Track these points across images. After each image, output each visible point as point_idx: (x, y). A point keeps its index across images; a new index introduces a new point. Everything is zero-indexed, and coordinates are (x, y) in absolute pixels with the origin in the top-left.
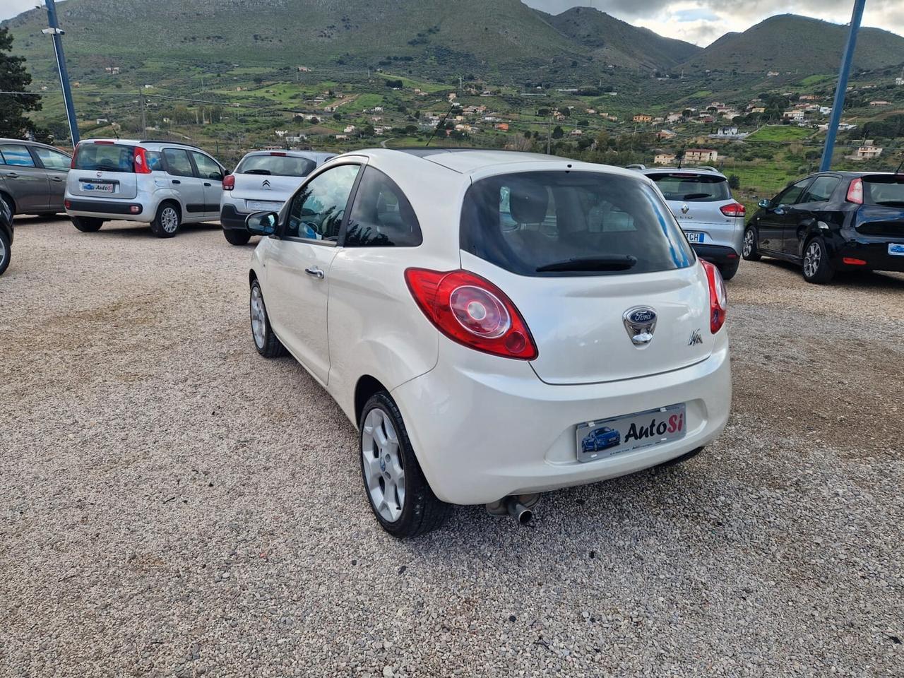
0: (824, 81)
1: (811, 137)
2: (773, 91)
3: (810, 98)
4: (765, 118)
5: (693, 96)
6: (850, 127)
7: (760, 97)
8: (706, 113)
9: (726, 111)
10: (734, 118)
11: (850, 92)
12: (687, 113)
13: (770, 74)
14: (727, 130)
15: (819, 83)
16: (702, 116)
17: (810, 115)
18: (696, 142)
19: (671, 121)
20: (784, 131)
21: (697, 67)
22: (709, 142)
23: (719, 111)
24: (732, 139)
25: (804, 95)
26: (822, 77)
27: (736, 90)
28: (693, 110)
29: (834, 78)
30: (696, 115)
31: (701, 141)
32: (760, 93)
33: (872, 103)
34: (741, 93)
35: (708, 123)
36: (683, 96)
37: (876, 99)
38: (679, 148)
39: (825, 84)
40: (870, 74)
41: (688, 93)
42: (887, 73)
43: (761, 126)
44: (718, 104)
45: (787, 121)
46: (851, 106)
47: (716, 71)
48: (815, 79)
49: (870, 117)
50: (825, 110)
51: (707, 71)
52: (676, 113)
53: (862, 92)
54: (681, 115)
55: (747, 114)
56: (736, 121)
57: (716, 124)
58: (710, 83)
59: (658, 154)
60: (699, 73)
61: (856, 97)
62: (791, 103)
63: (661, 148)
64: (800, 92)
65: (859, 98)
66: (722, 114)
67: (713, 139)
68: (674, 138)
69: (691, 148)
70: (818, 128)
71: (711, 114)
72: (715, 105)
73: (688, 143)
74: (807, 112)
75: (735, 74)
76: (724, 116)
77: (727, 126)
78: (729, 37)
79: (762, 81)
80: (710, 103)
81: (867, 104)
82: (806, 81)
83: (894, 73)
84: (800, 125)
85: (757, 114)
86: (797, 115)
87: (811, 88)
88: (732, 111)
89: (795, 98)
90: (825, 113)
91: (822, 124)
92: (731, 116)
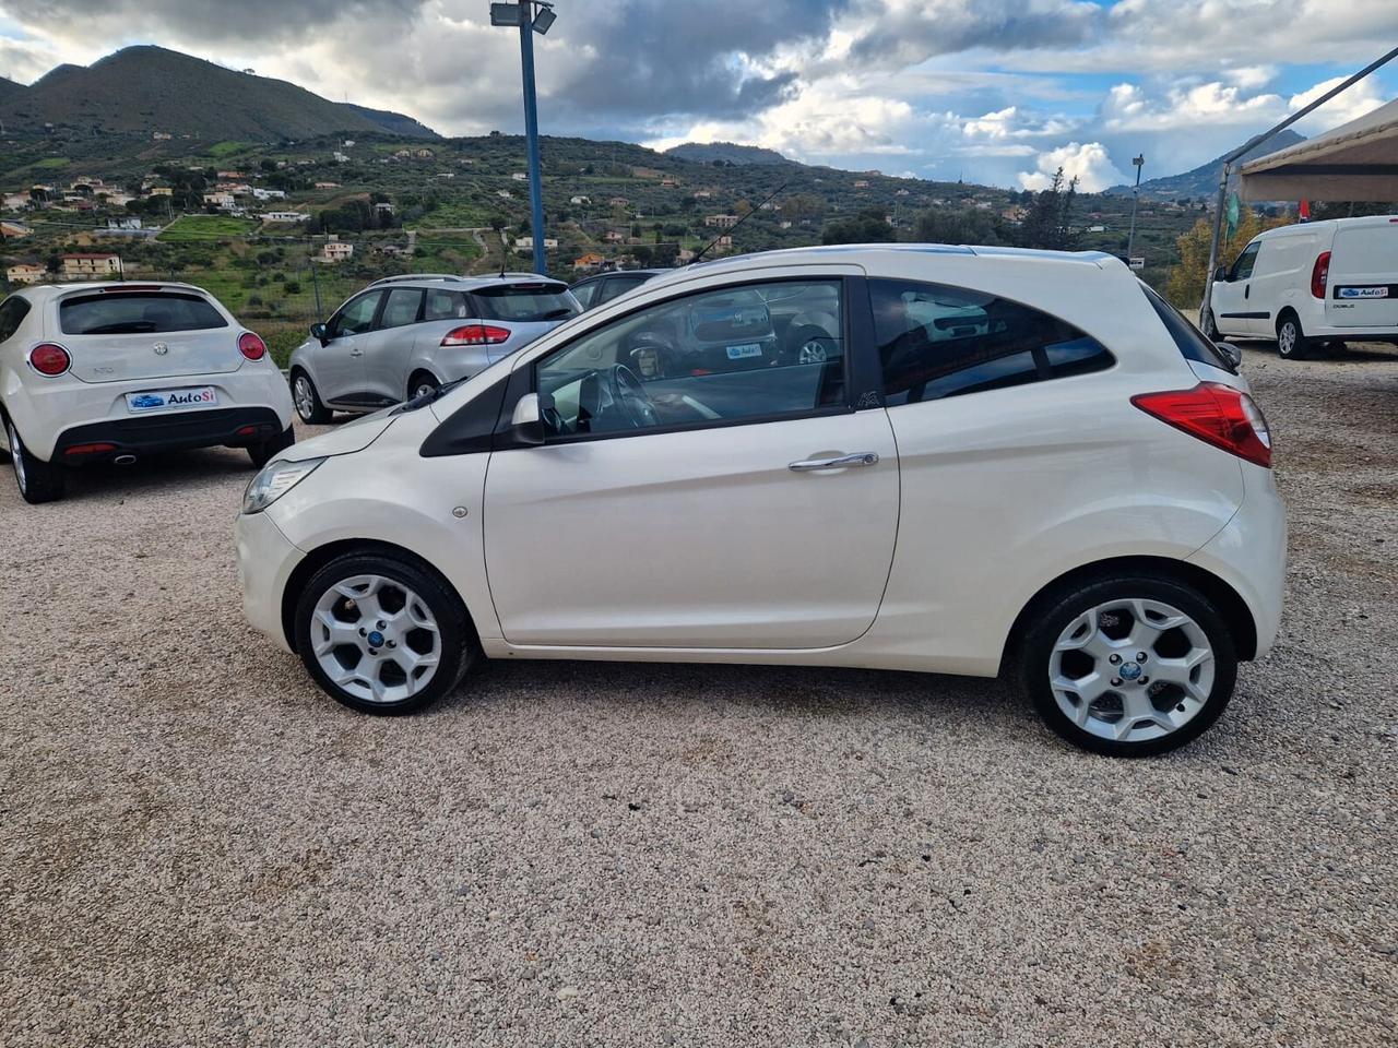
0: (242, 152)
1: (257, 232)
2: (172, 162)
3: (233, 175)
4: (178, 203)
5: (38, 165)
6: (303, 217)
7: (156, 171)
8: (75, 195)
9: (108, 192)
10: (129, 204)
11: (283, 168)
12: (38, 195)
13: (157, 136)
14: (123, 222)
15: (236, 154)
16: (68, 199)
17: (244, 201)
18: (77, 242)
19: (13, 208)
20: (215, 224)
21: (26, 116)
22: (100, 242)
23: (96, 192)
24: (137, 237)
25: (222, 170)
26: (237, 145)
27: (110, 159)
28: (47, 189)
29: (254, 147)
30: (57, 197)
31: (84, 241)
32: (154, 165)
33: (318, 185)
34: (120, 164)
35: (84, 212)
36: (19, 165)
37: (320, 180)
38: (47, 253)
39: (246, 156)
40: (301, 146)
41: (25, 159)
42: (321, 145)
43: (176, 216)
44: (90, 180)
45: (213, 208)
46: (292, 188)
47: (64, 126)
48: (230, 147)
49: (323, 203)
50: (262, 194)
51: (48, 125)
52: (18, 193)
53: (301, 169)
54: (30, 198)
55: (147, 197)
56: (133, 209)
57: (100, 212)
58: (61, 145)
59: (12, 265)
60: (36, 128)
61: (294, 175)
62: (208, 182)
63: (11, 255)
64: (216, 165)
65: (299, 177)
66: (103, 196)
67: (103, 237)
68: (30, 236)
69: (71, 253)
70: (261, 219)
71: (84, 195)
72: (86, 181)
73: (62, 244)
74: (236, 196)
75: (99, 132)
76: (109, 200)
77: (121, 216)
78: (66, 73)
79: (149, 147)
80: (74, 178)
81: (311, 186)
82: (217, 149)
83: (329, 145)
84: (233, 214)
85: (163, 197)
86: (225, 200)
87: (228, 160)
88: (118, 193)
89: (212, 174)
90: (262, 197)
91: (264, 213)
92: (122, 200)
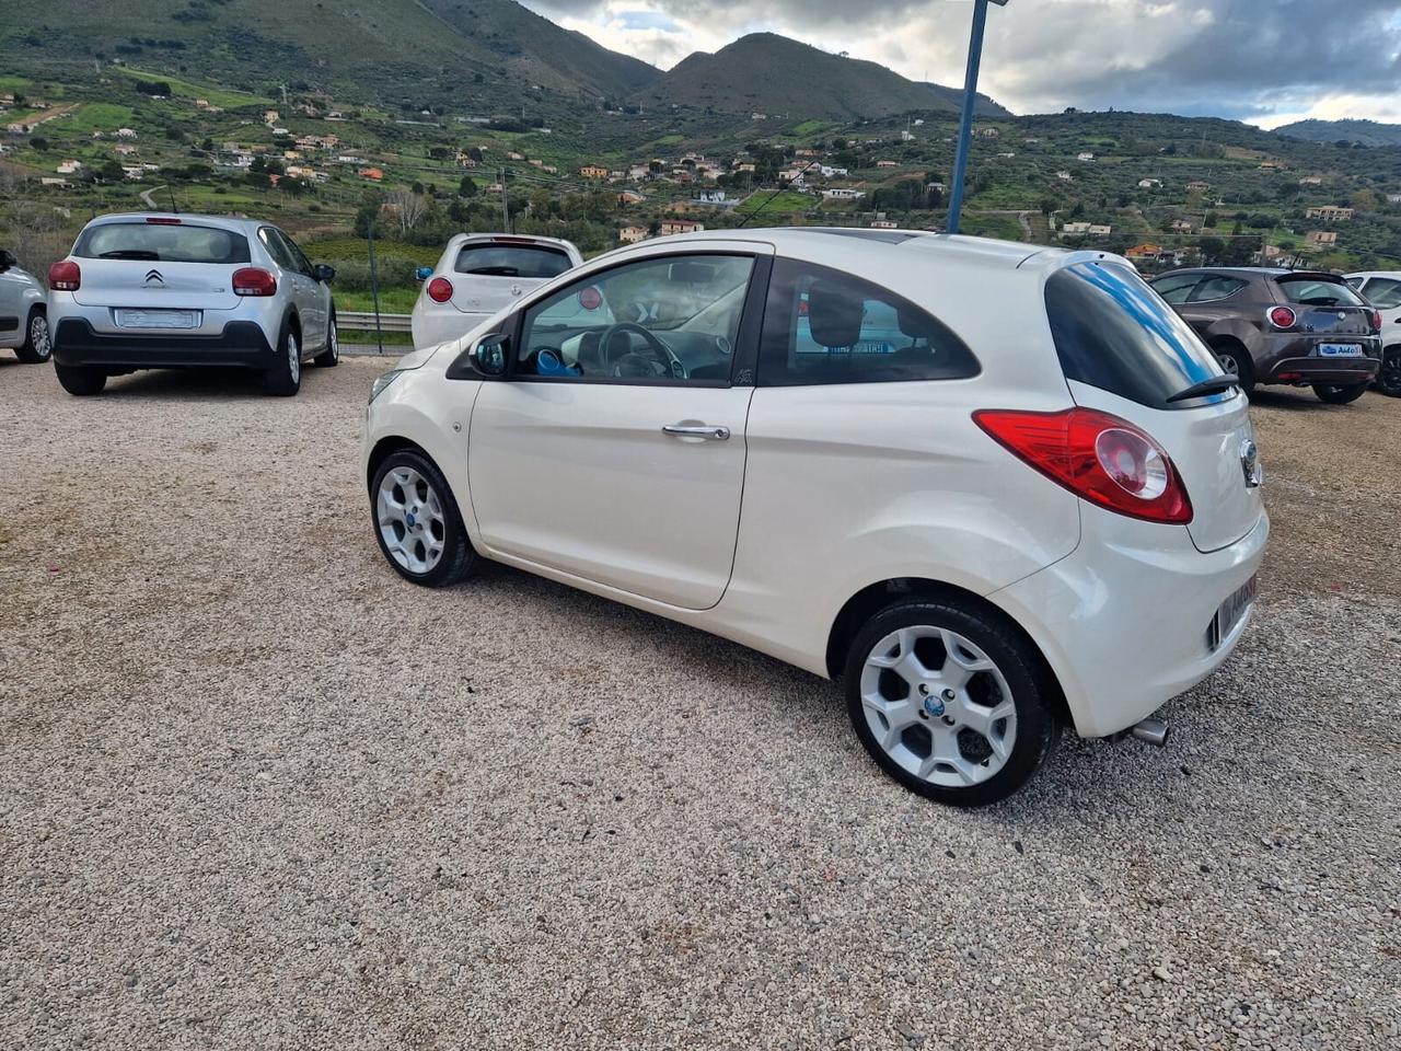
0: (821, 131)
1: (815, 208)
2: (761, 141)
3: (807, 153)
4: (758, 179)
5: (661, 141)
6: (858, 195)
7: (747, 149)
8: (681, 168)
9: (706, 167)
10: (720, 178)
11: (853, 147)
12: (655, 167)
13: (756, 116)
14: (711, 194)
15: (815, 133)
16: (676, 171)
17: (811, 177)
18: (673, 210)
19: (635, 177)
20: (783, 199)
21: (659, 98)
22: (691, 210)
23: (698, 166)
24: (720, 207)
25: (800, 149)
26: (818, 125)
27: (715, 137)
28: (663, 162)
29: (832, 127)
30: (668, 170)
31: (680, 210)
32: (747, 144)
33: (879, 163)
34: (722, 142)
35: (685, 184)
36: (647, 141)
37: (883, 159)
38: (651, 218)
39: (824, 135)
40: (874, 125)
41: (653, 136)
42: (892, 124)
43: (753, 190)
44: (695, 156)
45: (785, 185)
46: (856, 166)
47: (685, 107)
48: (811, 126)
49: (879, 182)
50: (828, 171)
51: (674, 106)
52: (641, 165)
53: (867, 148)
54: (648, 169)
55: (734, 172)
56: (722, 182)
57: (697, 185)
58: (680, 124)
59: (625, 226)
60: (665, 109)
61: (860, 154)
62: (786, 160)
63: (626, 217)
64: (796, 144)
65: (864, 156)
66: (702, 170)
67: (695, 206)
68: (642, 202)
69: (668, 219)
70: (822, 195)
71: (688, 169)
72: (691, 156)
73: (663, 211)
74: (807, 173)
75: (711, 113)
76: (705, 174)
77: (713, 188)
78: (697, 58)
79: (746, 126)
80: (684, 154)
81: (873, 164)
82: (800, 129)
83: (900, 124)
84: (800, 190)
85: (747, 172)
86: (793, 175)
87: (808, 139)
88: (713, 168)
89: (790, 152)
90: (827, 175)
91: (826, 189)
92: (715, 174)
